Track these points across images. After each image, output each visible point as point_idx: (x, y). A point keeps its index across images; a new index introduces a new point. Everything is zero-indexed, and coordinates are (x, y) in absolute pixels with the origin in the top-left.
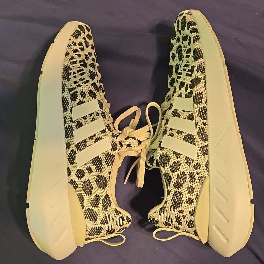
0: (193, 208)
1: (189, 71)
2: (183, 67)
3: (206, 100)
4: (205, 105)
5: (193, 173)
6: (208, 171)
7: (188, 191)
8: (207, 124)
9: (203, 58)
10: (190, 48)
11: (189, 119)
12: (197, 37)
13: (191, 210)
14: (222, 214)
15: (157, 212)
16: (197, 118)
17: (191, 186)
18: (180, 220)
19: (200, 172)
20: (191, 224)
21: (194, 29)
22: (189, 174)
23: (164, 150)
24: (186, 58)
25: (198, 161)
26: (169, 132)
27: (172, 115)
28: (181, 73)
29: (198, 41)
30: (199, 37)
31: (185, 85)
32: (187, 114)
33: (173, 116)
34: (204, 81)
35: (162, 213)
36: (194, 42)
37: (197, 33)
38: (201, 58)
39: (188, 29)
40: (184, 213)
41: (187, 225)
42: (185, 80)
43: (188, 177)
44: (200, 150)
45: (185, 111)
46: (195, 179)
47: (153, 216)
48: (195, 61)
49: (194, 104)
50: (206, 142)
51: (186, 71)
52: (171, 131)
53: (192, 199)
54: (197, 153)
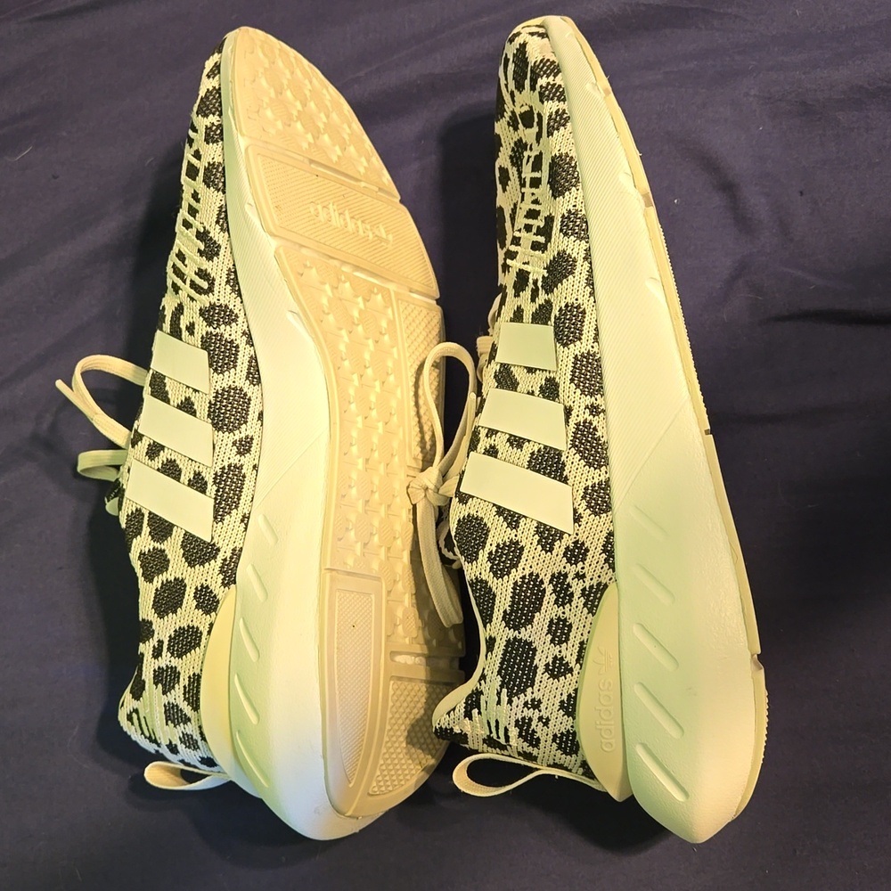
0: (571, 691)
1: (539, 232)
2: (525, 217)
3: (596, 329)
4: (593, 347)
5: (566, 576)
6: (612, 567)
7: (550, 637)
8: (604, 411)
9: (580, 188)
10: (541, 153)
11: (544, 397)
12: (561, 115)
13: (565, 697)
14: (662, 706)
15: (457, 710)
16: (568, 391)
17: (559, 619)
18: (533, 730)
19: (585, 570)
20: (569, 743)
21: (552, 88)
22: (551, 582)
23: (469, 504)
24: (531, 186)
25: (577, 534)
26: (484, 443)
27: (496, 384)
28: (520, 238)
29: (562, 128)
30: (565, 116)
31: (531, 281)
32: (538, 380)
33: (497, 387)
34: (586, 265)
35: (475, 711)
36: (550, 134)
37: (559, 100)
38: (574, 189)
39: (533, 88)
40: (542, 707)
41: (555, 745)
42: (528, 263)
43: (550, 589)
44: (583, 498)
45: (532, 368)
46: (572, 595)
47: (446, 724)
48: (555, 198)
49: (558, 345)
50: (603, 469)
51: (531, 231)
52: (491, 437)
53: (566, 660)
54: (575, 511)
